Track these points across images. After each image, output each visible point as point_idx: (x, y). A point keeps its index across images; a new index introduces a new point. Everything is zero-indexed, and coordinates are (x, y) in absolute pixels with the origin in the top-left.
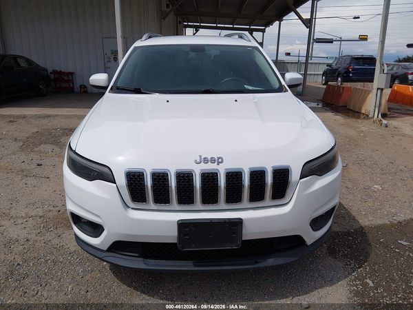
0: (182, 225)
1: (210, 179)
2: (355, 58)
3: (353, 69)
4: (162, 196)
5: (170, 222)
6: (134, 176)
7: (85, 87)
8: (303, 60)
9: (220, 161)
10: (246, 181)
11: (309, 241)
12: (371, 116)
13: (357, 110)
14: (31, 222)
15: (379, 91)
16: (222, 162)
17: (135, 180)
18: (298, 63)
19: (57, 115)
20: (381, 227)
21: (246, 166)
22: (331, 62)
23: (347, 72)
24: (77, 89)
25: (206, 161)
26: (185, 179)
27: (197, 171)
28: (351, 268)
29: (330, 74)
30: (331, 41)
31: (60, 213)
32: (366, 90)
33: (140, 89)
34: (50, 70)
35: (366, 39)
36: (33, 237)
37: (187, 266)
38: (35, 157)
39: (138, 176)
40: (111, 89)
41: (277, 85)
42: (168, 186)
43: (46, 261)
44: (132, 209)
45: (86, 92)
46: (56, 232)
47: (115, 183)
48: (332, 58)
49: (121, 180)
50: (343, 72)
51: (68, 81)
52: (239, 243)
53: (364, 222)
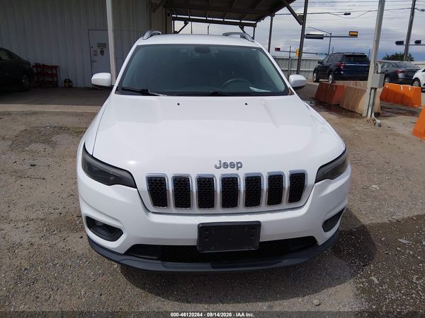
0: (203, 229)
1: (230, 184)
2: (346, 56)
3: (345, 67)
4: (183, 200)
5: (191, 226)
6: (155, 180)
7: (70, 81)
8: (295, 56)
9: (239, 165)
10: (265, 185)
11: (320, 242)
12: (364, 115)
13: (350, 109)
14: (32, 226)
15: (373, 91)
16: (241, 167)
17: (156, 185)
18: (290, 59)
19: (44, 112)
20: (381, 226)
21: (264, 170)
22: (322, 58)
23: (339, 69)
24: (61, 83)
25: (226, 166)
26: (206, 183)
27: (218, 175)
28: (356, 266)
29: (321, 71)
30: (321, 37)
31: (62, 215)
32: (359, 89)
33: (147, 90)
34: (32, 63)
35: (356, 36)
36: (36, 240)
37: (205, 268)
38: (27, 157)
39: (160, 181)
40: (117, 90)
41: (283, 88)
42: (190, 191)
43: (55, 265)
44: (153, 213)
45: (70, 87)
46: (61, 235)
47: (136, 187)
48: (321, 54)
49: (142, 185)
50: (334, 69)
51: (52, 75)
52: (257, 244)
53: (366, 220)
